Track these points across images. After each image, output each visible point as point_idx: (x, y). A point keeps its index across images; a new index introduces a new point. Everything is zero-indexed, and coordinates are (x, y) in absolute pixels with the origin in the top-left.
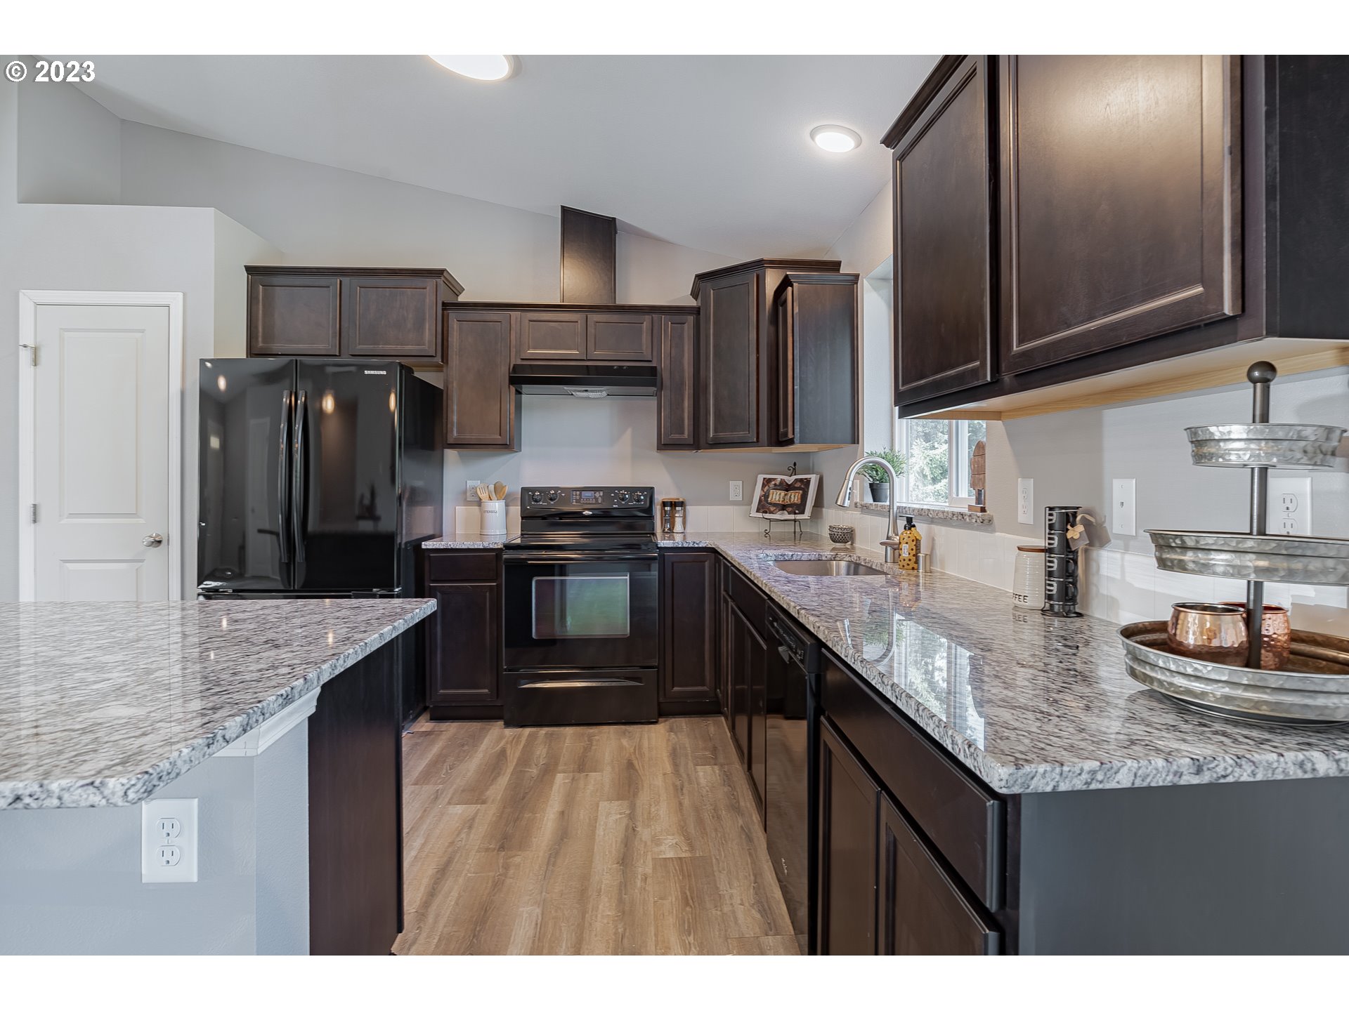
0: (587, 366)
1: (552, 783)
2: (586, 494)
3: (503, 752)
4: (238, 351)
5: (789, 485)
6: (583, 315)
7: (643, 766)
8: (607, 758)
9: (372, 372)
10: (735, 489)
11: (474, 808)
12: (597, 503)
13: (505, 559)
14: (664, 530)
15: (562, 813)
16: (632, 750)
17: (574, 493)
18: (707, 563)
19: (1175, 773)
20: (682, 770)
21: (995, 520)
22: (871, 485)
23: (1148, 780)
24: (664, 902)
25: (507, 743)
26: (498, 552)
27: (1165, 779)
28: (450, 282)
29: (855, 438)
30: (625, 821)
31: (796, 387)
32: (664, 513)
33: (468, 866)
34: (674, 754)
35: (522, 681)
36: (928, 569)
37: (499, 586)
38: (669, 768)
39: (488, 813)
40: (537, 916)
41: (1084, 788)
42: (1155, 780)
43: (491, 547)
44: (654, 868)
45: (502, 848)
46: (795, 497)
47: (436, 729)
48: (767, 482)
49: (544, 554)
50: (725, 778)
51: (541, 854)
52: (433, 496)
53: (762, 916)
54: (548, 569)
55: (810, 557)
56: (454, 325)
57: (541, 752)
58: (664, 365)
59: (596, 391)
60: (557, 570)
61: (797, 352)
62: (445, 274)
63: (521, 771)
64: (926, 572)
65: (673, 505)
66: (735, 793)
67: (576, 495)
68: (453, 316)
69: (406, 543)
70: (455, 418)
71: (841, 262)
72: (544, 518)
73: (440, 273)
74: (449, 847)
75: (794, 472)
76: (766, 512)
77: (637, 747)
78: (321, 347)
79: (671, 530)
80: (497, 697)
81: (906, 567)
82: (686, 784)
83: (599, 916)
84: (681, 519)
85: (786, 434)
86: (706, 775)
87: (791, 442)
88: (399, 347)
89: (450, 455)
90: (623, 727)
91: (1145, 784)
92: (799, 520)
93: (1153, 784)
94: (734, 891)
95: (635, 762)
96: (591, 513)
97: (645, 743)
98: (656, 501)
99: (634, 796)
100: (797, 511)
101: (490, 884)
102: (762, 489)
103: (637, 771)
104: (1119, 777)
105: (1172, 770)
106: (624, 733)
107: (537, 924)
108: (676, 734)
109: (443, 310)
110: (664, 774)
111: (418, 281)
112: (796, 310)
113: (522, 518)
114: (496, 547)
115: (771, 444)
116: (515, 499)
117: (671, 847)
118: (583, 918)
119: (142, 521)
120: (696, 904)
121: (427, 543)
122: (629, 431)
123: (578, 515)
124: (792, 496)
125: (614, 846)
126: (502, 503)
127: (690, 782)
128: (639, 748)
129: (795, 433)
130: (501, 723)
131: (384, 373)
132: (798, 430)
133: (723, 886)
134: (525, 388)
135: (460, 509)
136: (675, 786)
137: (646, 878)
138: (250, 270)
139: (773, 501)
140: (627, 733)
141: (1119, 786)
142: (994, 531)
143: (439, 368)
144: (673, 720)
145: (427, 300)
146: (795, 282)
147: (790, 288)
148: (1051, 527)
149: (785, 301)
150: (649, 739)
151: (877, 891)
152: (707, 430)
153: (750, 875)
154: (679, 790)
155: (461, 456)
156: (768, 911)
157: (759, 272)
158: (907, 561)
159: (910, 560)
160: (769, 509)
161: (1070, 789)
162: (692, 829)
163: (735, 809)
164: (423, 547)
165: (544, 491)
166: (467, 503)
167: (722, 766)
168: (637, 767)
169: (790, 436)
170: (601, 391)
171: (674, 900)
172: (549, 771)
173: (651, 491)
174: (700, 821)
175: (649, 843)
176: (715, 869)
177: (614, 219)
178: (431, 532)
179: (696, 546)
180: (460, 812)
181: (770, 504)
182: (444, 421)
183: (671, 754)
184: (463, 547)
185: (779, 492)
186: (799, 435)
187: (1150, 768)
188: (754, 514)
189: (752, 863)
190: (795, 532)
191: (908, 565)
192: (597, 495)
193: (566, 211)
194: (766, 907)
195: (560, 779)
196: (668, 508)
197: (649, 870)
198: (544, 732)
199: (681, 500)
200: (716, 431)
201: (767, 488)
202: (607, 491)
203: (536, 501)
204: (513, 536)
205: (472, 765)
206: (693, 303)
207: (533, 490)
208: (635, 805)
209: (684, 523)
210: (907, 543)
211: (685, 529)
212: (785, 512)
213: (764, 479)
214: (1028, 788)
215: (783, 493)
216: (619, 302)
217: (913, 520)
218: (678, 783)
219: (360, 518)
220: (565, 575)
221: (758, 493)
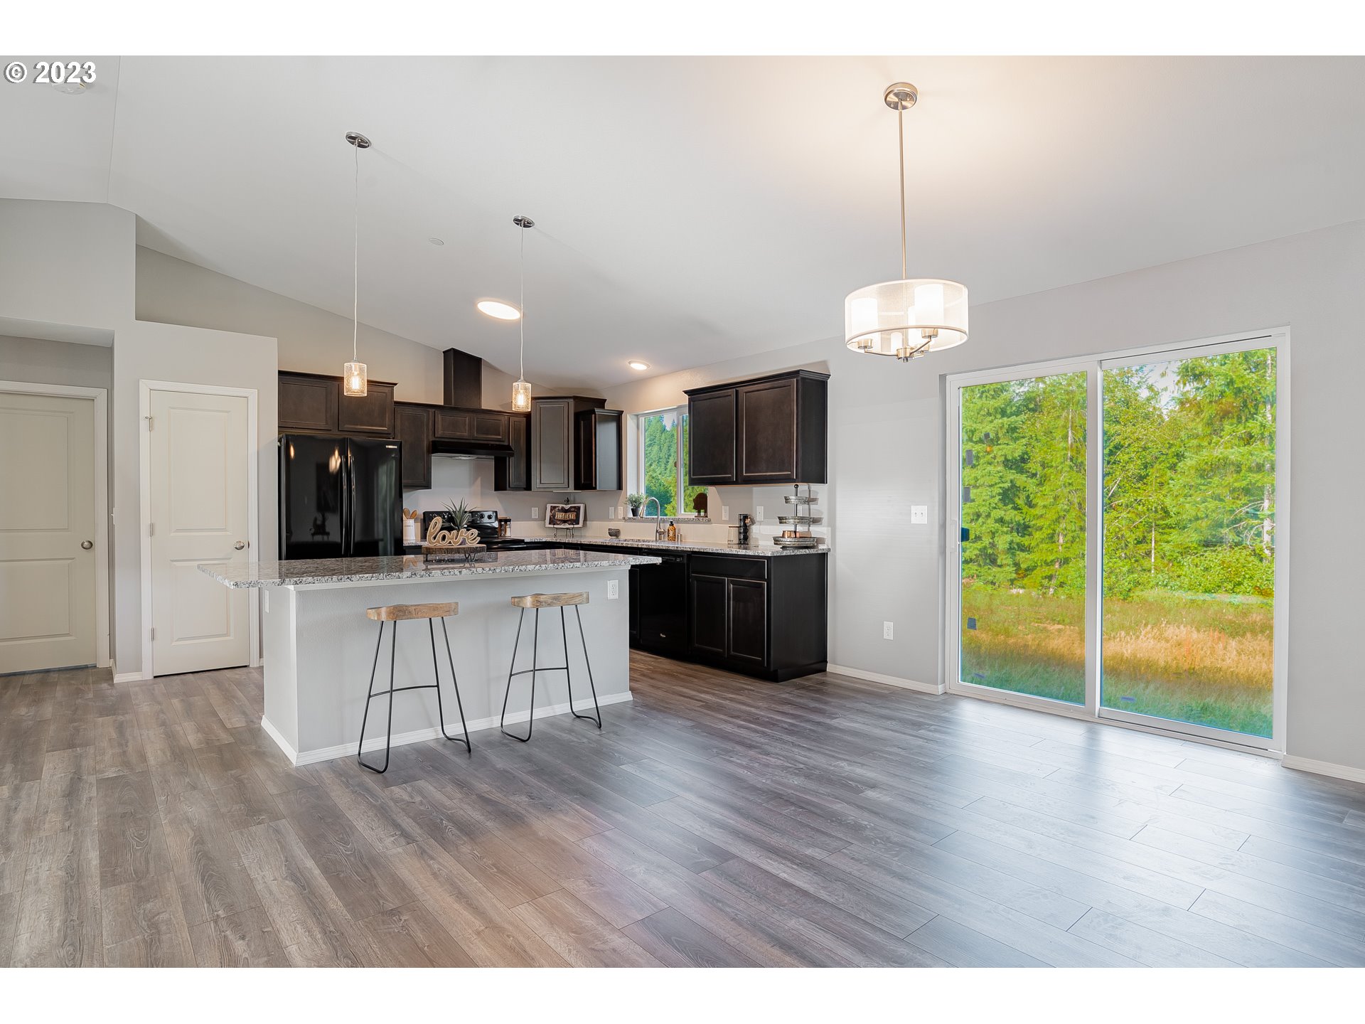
0: (472, 443)
5: (567, 510)
6: (470, 414)
10: (535, 512)
21: (712, 520)
22: (632, 509)
29: (620, 487)
46: (572, 516)
48: (553, 508)
56: (398, 415)
59: (471, 457)
62: (397, 385)
65: (505, 521)
68: (399, 410)
71: (606, 400)
73: (393, 384)
75: (569, 503)
76: (554, 524)
78: (321, 424)
79: (505, 533)
84: (509, 529)
87: (594, 488)
88: (370, 428)
92: (575, 528)
98: (498, 519)
100: (574, 523)
102: (551, 511)
109: (395, 406)
111: (381, 389)
115: (575, 489)
122: (479, 479)
129: (597, 484)
134: (432, 454)
139: (558, 518)
142: (711, 524)
145: (387, 401)
147: (593, 415)
148: (740, 520)
157: (568, 401)
160: (556, 522)
169: (594, 486)
173: (496, 513)
177: (481, 359)
181: (557, 520)
185: (561, 513)
188: (547, 525)
193: (455, 351)
196: (503, 523)
199: (508, 518)
201: (553, 511)
207: (433, 513)
212: (567, 524)
213: (551, 507)
215: (564, 514)
216: (484, 407)
221: (548, 514)
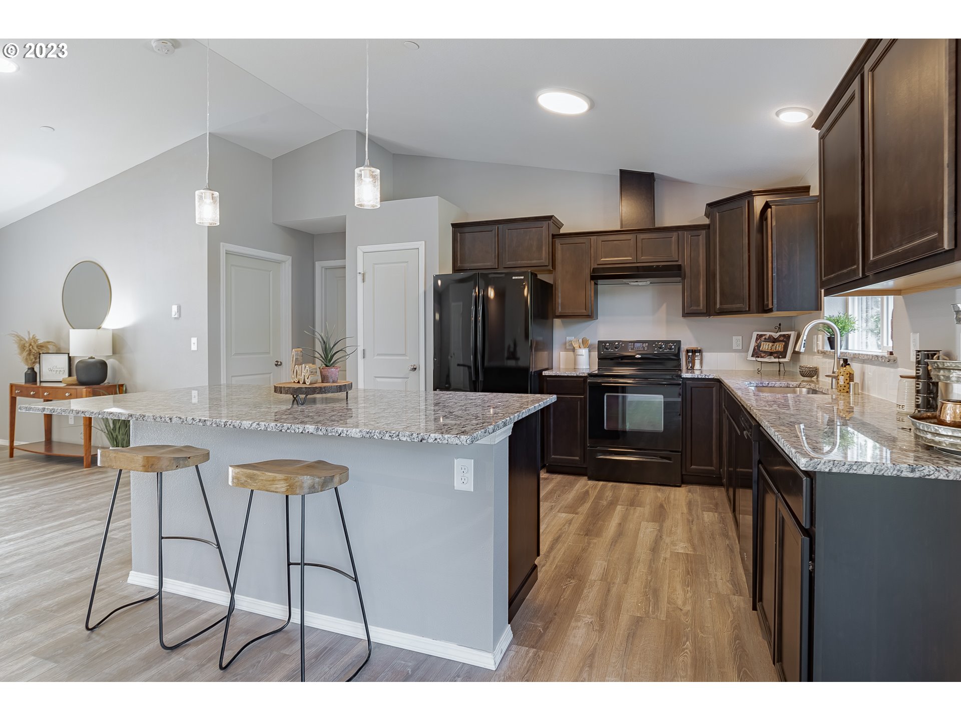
0: (637, 267)
1: (614, 509)
2: (637, 345)
3: (587, 492)
4: (449, 270)
5: (775, 339)
6: (635, 235)
7: (670, 508)
8: (648, 501)
9: (516, 278)
10: (737, 342)
11: (571, 516)
12: (644, 350)
13: (589, 382)
14: (688, 368)
15: (620, 524)
16: (663, 499)
17: (630, 344)
18: (714, 388)
19: (898, 471)
20: (694, 512)
21: (899, 361)
22: (829, 340)
23: (882, 472)
24: (675, 571)
25: (589, 488)
26: (585, 378)
27: (892, 473)
28: (556, 222)
29: (817, 307)
30: (656, 533)
31: (774, 274)
32: (687, 357)
33: (569, 540)
34: (690, 504)
35: (598, 454)
36: (857, 392)
37: (585, 398)
38: (685, 510)
39: (579, 519)
40: (605, 566)
41: (846, 472)
42: (886, 472)
43: (581, 375)
44: (671, 556)
45: (586, 535)
46: (779, 347)
47: (550, 477)
48: (759, 337)
49: (611, 379)
50: (721, 520)
51: (608, 540)
52: (548, 345)
53: (733, 586)
54: (615, 389)
55: (781, 385)
56: (559, 247)
57: (609, 494)
58: (686, 263)
59: (643, 282)
60: (620, 390)
61: (774, 251)
62: (553, 218)
63: (597, 502)
64: (855, 394)
65: (694, 352)
66: (726, 528)
67: (631, 345)
68: (558, 242)
69: (534, 372)
70: (560, 301)
71: (810, 186)
72: (612, 359)
73: (550, 218)
74: (559, 530)
75: (780, 330)
76: (759, 357)
77: (666, 498)
78: (489, 264)
79: (692, 368)
80: (584, 462)
81: (842, 391)
82: (695, 520)
83: (638, 571)
84: (699, 361)
85: (768, 305)
86: (709, 517)
87: (770, 310)
88: (529, 262)
89: (557, 322)
90: (659, 487)
91: (881, 474)
92: (783, 363)
93: (885, 474)
94: (718, 573)
95: (665, 506)
96: (640, 356)
97: (672, 496)
98: (682, 349)
99: (662, 521)
100: (780, 357)
101: (580, 549)
102: (756, 342)
103: (665, 509)
104: (865, 469)
105: (896, 469)
106: (659, 490)
107: (604, 569)
108: (692, 494)
109: (553, 238)
110: (682, 513)
111: (538, 224)
112: (774, 224)
113: (599, 359)
114: (584, 375)
115: (758, 312)
116: (595, 347)
117: (682, 547)
118: (629, 570)
119: (407, 358)
120: (694, 575)
121: (545, 372)
123: (633, 357)
124: (777, 346)
125: (649, 542)
126: (587, 350)
127: (698, 519)
128: (668, 499)
129: (774, 305)
130: (586, 478)
131: (523, 277)
132: (776, 302)
133: (711, 569)
134: (600, 282)
135: (563, 354)
136: (688, 520)
137: (666, 559)
138: (453, 225)
139: (764, 350)
140: (661, 490)
141: (866, 473)
142: (898, 367)
143: (550, 272)
144: (692, 486)
145: (544, 234)
146: (773, 205)
147: (769, 210)
148: (918, 363)
149: (766, 219)
150: (675, 495)
151: (776, 544)
152: (715, 303)
153: (729, 567)
154: (690, 522)
155: (563, 322)
156: (737, 585)
157: (749, 199)
158: (843, 387)
159: (845, 386)
160: (760, 354)
161: (839, 472)
162: (696, 541)
163: (726, 536)
164: (543, 374)
165: (612, 343)
166: (566, 350)
167: (720, 513)
168: (666, 507)
169: (770, 306)
170: (646, 281)
171: (681, 571)
172: (613, 504)
173: (679, 343)
174: (702, 539)
175: (669, 544)
176: (708, 561)
177: (653, 173)
178: (547, 367)
179: (707, 377)
180: (564, 516)
181: (762, 351)
182: (554, 302)
183: (687, 504)
184: (565, 375)
185: (768, 343)
186: (776, 306)
187: (883, 466)
188: (750, 358)
189: (731, 563)
190: (779, 371)
191: (844, 389)
192: (644, 345)
193: (623, 173)
194: (736, 583)
195: (619, 508)
196: (690, 354)
197: (668, 556)
198: (611, 485)
199: (699, 348)
200: (721, 304)
201: (759, 341)
202: (651, 343)
203: (607, 349)
204: (593, 370)
205: (570, 496)
206: (707, 221)
207: (605, 342)
208: (662, 526)
209: (701, 363)
210: (843, 375)
211: (701, 367)
212: (772, 357)
213: (757, 335)
214: (816, 468)
215: (771, 344)
216: (657, 225)
217: (848, 361)
218: (691, 518)
219: (508, 358)
220: (625, 393)
221: (753, 344)
